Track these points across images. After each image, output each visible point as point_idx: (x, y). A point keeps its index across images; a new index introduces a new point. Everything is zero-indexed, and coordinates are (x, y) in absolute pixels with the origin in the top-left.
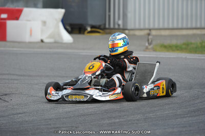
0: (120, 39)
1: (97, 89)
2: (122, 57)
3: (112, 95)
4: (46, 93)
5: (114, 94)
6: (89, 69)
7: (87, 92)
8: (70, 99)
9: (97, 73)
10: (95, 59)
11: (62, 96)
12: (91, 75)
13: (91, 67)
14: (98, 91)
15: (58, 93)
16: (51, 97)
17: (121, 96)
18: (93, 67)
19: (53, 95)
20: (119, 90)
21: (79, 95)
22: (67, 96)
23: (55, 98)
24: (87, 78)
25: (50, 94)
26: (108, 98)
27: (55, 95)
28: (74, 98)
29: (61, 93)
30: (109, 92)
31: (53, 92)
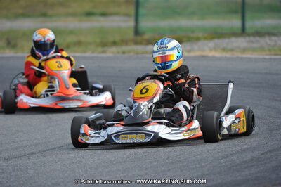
0: (173, 49)
1: (161, 123)
3: (187, 131)
5: (189, 130)
6: (141, 93)
7: (149, 128)
8: (122, 140)
9: (156, 99)
11: (109, 136)
12: (146, 103)
13: (144, 91)
14: (164, 126)
15: (99, 133)
16: (88, 139)
17: (200, 133)
18: (147, 90)
19: (92, 137)
20: (196, 124)
21: (137, 133)
22: (118, 135)
23: (97, 141)
24: (142, 107)
25: (85, 135)
27: (95, 136)
28: (129, 139)
29: (104, 134)
31: (90, 132)
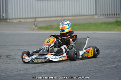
0: (67, 24)
1: (52, 54)
2: (68, 35)
4: (22, 58)
5: (62, 57)
6: (47, 42)
7: (46, 56)
8: (36, 61)
9: (52, 45)
10: (50, 37)
11: (32, 59)
12: (48, 46)
15: (29, 58)
17: (66, 58)
18: (49, 41)
19: (26, 59)
20: (65, 55)
21: (41, 58)
22: (34, 59)
23: (28, 61)
24: (46, 48)
25: (24, 58)
26: (58, 60)
27: (27, 59)
28: (38, 60)
29: (31, 58)
30: (59, 56)
31: (27, 57)
